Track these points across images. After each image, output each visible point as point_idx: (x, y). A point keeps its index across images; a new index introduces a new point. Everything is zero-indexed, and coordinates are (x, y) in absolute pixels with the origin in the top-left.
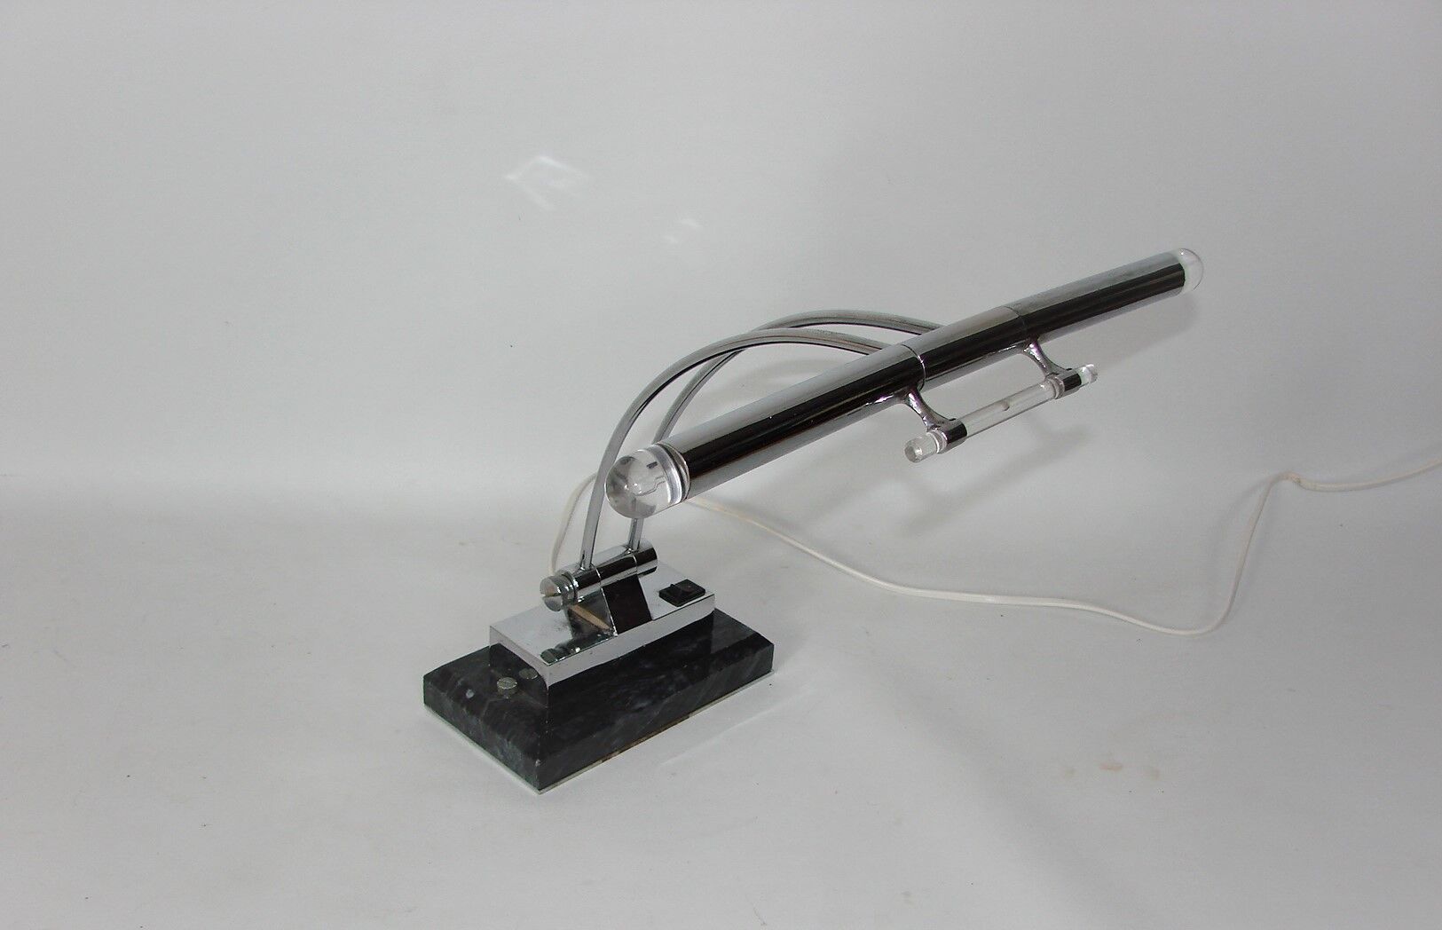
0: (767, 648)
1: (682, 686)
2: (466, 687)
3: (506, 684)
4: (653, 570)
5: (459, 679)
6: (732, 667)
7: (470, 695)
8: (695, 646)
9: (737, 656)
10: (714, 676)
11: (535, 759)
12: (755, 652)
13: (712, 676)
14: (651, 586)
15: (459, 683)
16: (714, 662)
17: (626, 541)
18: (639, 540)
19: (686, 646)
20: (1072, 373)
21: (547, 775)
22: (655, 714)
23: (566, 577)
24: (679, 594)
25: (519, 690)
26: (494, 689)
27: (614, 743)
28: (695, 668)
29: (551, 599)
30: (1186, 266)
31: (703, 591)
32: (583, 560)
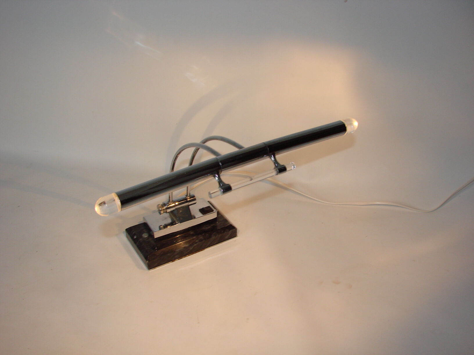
0: (234, 229)
1: (201, 240)
2: (135, 235)
3: (145, 235)
4: (195, 203)
5: (134, 232)
6: (220, 235)
7: (135, 237)
8: (209, 227)
9: (222, 232)
10: (213, 238)
11: (147, 261)
12: (229, 231)
13: (212, 237)
14: (195, 209)
15: (133, 233)
16: (214, 233)
17: (186, 194)
18: (190, 194)
19: (207, 227)
20: (283, 166)
21: (151, 266)
22: (191, 248)
23: (164, 205)
24: (205, 211)
25: (148, 238)
26: (141, 237)
27: (176, 257)
28: (207, 235)
29: (160, 211)
30: (347, 125)
31: (213, 211)
32: (169, 200)
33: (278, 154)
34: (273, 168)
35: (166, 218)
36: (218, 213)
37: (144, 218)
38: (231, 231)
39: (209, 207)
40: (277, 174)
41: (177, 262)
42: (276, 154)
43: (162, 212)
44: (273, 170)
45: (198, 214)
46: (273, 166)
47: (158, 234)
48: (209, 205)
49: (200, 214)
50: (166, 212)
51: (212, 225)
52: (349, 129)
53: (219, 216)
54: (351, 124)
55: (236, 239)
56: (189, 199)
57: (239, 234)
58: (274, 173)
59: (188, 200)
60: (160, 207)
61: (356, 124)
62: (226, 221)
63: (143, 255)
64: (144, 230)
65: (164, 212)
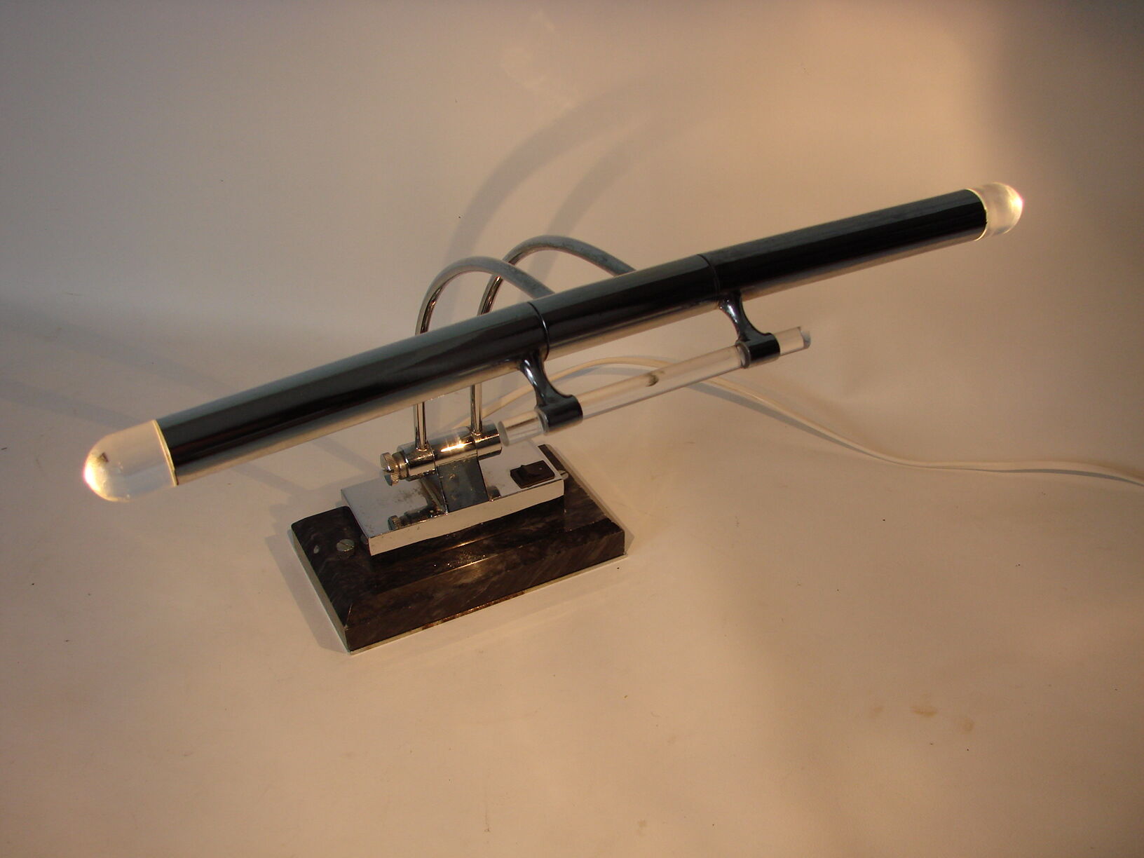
0: (617, 534)
2: (317, 541)
4: (498, 452)
5: (314, 532)
6: (572, 550)
7: (316, 551)
8: (540, 526)
9: (579, 540)
10: (551, 557)
11: (346, 626)
12: (601, 537)
14: (496, 470)
15: (313, 537)
18: (481, 422)
19: (533, 524)
20: (767, 339)
21: (358, 639)
22: (482, 589)
23: (401, 455)
24: (526, 476)
25: (354, 553)
26: (333, 550)
27: (435, 614)
28: (532, 549)
29: (387, 474)
30: (988, 206)
31: (553, 475)
32: (418, 440)
33: (752, 294)
34: (734, 343)
35: (408, 496)
36: (570, 483)
37: (343, 492)
38: (605, 537)
39: (542, 463)
40: (745, 366)
41: (440, 629)
42: (743, 296)
43: (394, 477)
44: (734, 351)
45: (508, 486)
46: (733, 336)
47: (380, 544)
48: (541, 457)
49: (512, 486)
50: (410, 478)
51: (548, 520)
52: (993, 218)
53: (574, 490)
54: (1002, 204)
55: (619, 561)
56: (477, 438)
57: (630, 548)
58: (736, 359)
59: (477, 441)
60: (390, 463)
61: (1016, 203)
62: (591, 506)
63: (334, 605)
64: (345, 529)
65: (400, 478)
